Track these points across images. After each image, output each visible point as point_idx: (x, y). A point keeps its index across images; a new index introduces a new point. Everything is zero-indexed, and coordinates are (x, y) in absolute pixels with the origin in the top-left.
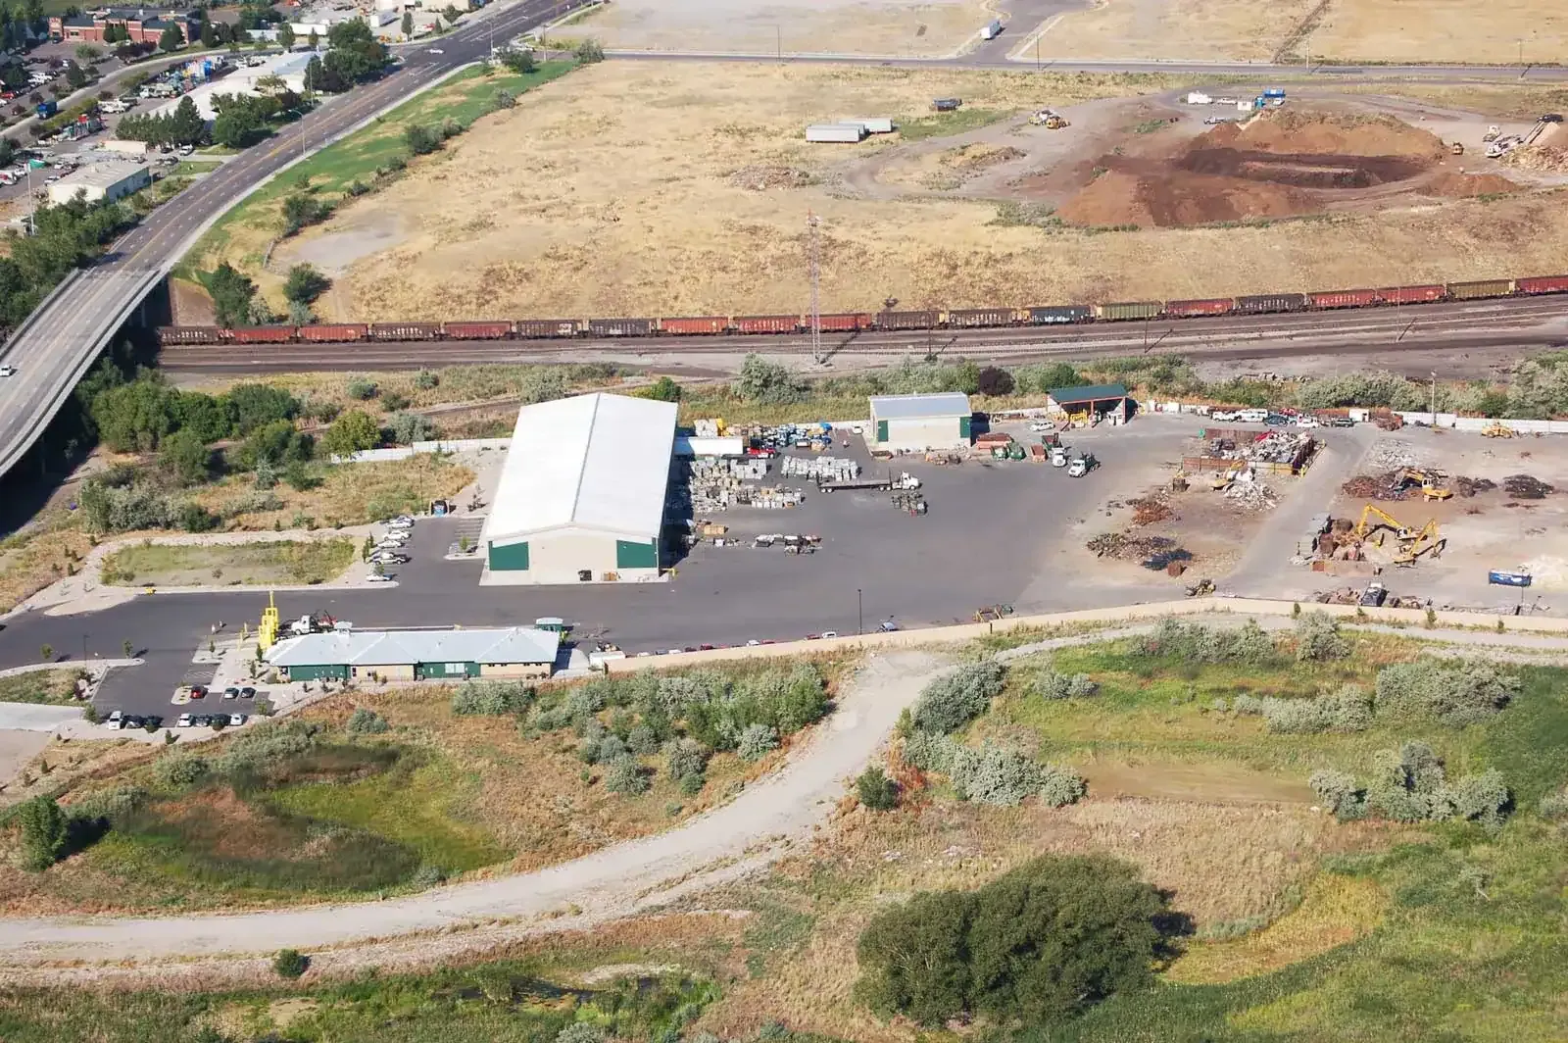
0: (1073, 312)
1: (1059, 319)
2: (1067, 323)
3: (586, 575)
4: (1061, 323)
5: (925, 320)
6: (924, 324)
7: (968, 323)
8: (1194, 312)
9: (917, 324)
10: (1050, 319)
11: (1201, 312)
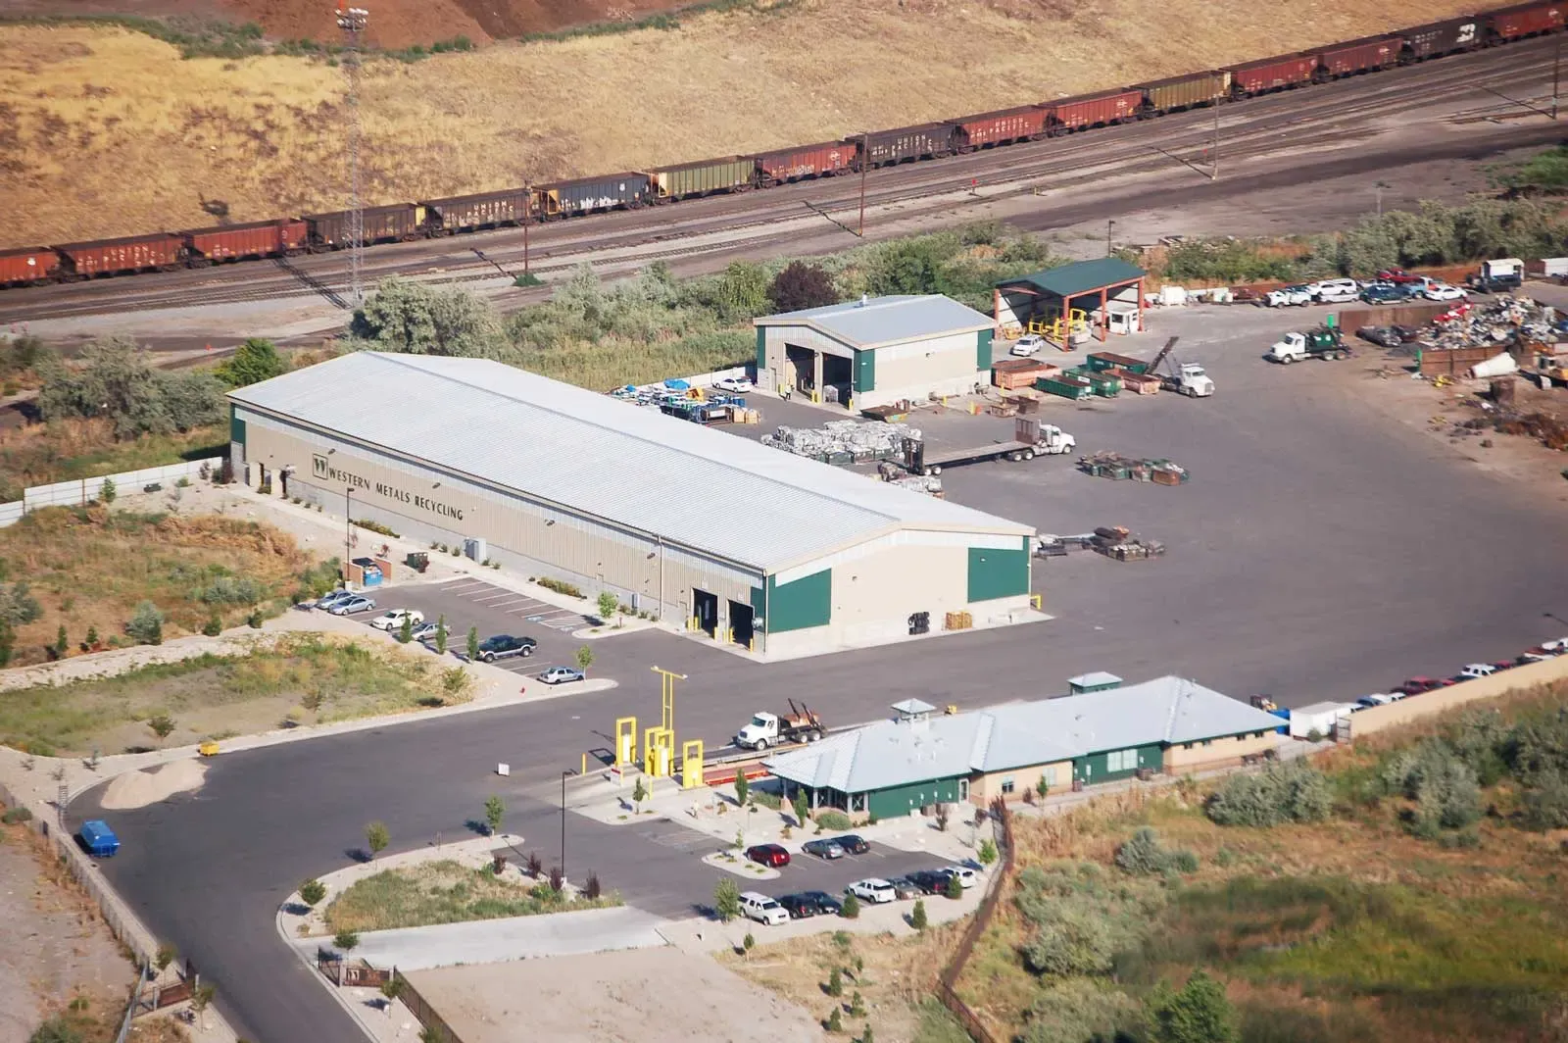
0: (622, 187)
1: (602, 203)
2: (616, 208)
3: (920, 622)
4: (603, 210)
5: (393, 224)
6: (390, 231)
7: (462, 224)
8: (799, 171)
9: (381, 233)
10: (587, 204)
11: (810, 169)
